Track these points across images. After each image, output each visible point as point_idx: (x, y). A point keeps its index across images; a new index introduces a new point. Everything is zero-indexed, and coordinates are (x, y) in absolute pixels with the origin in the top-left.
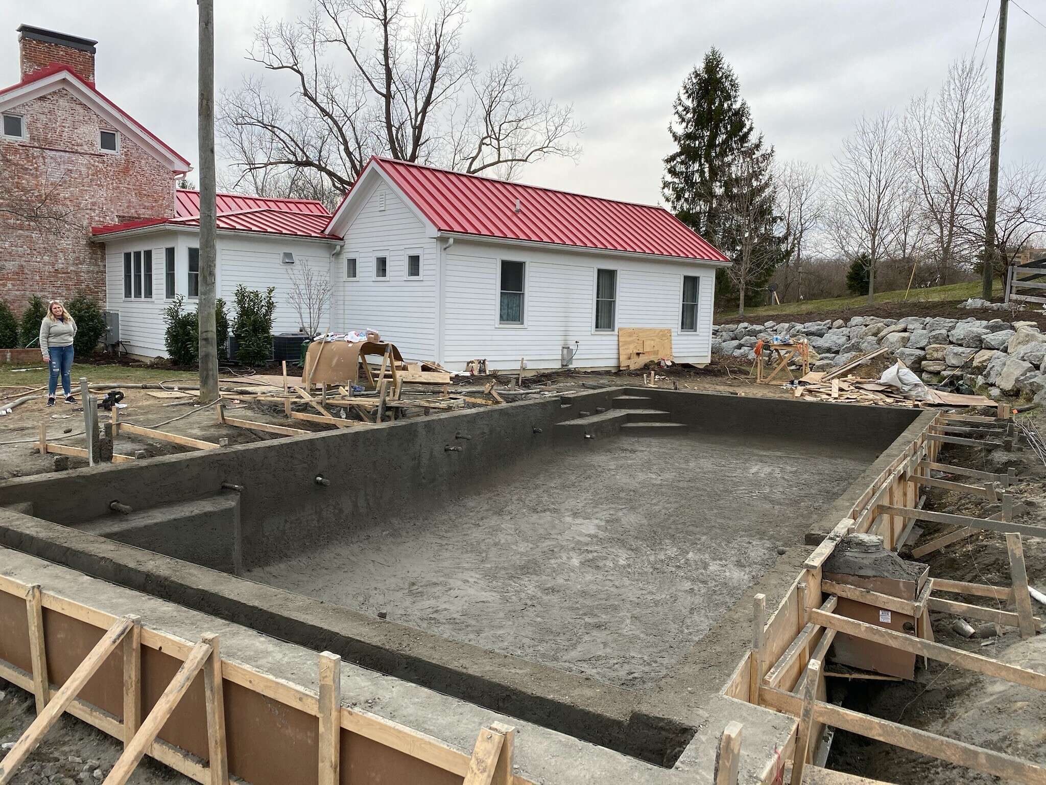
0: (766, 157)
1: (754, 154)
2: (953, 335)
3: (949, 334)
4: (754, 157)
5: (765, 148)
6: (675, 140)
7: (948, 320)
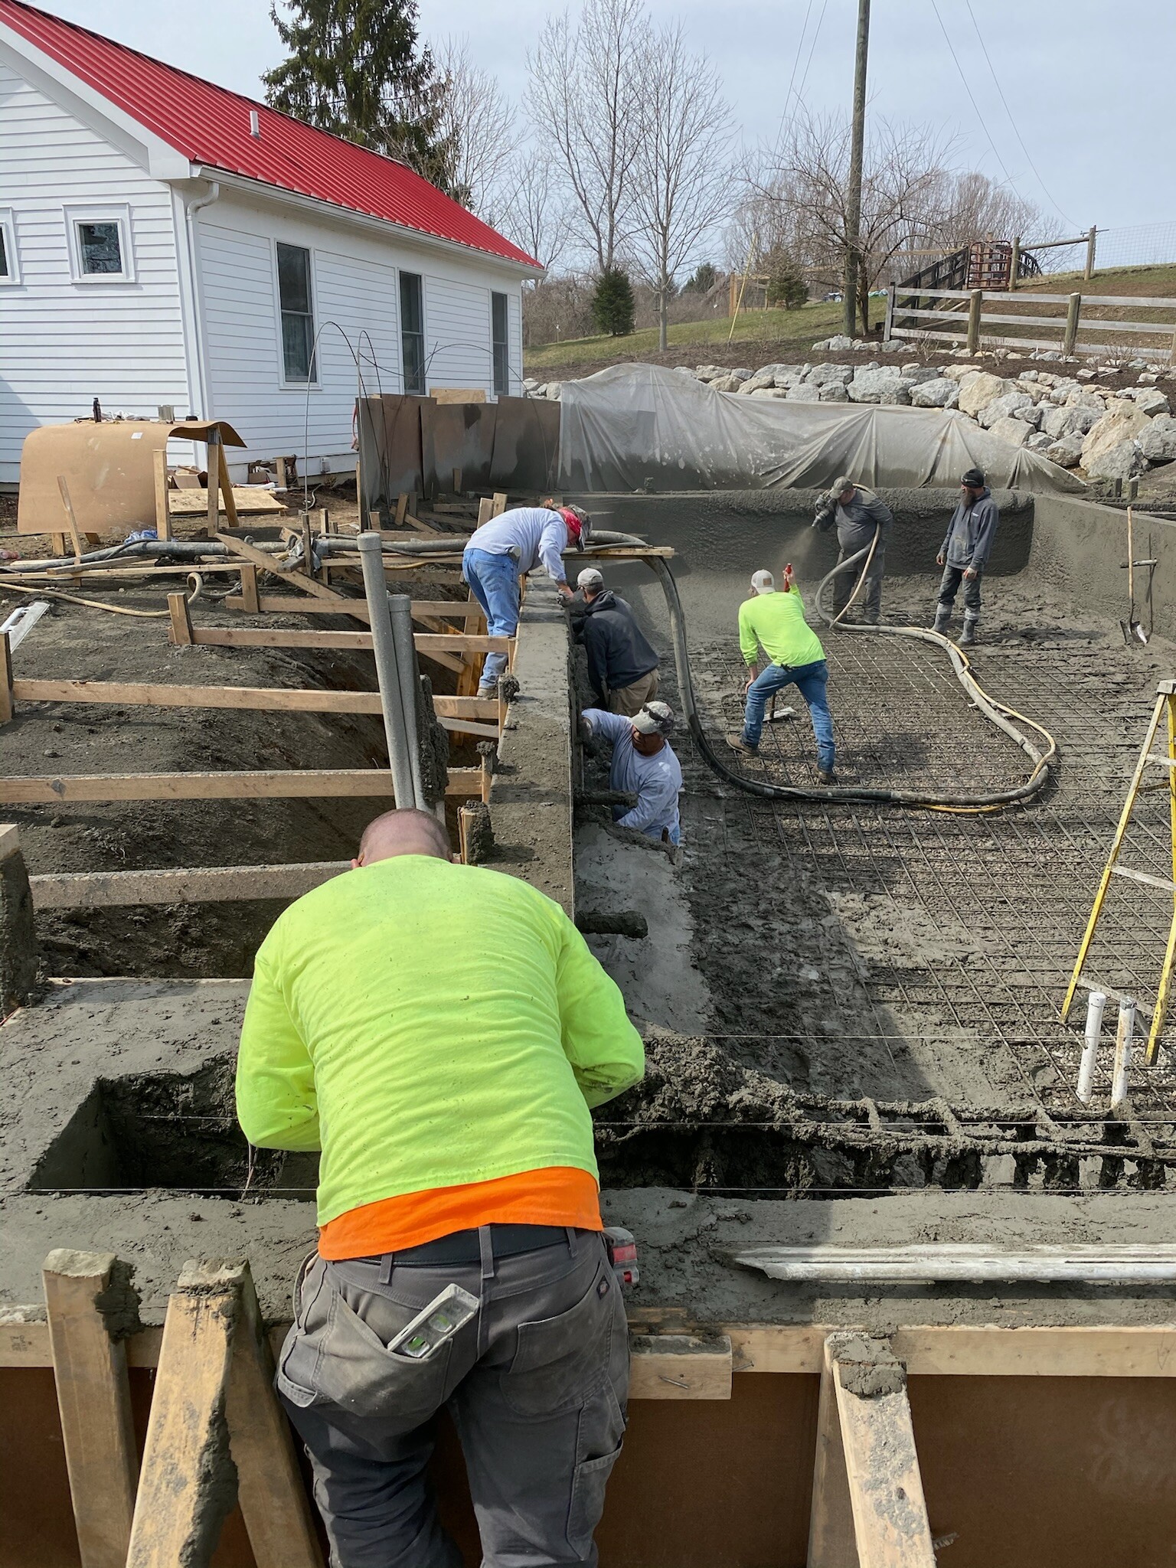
0: (441, 89)
1: (423, 83)
2: (855, 389)
3: (849, 387)
4: (421, 88)
5: (438, 75)
6: (285, 40)
7: (840, 367)
